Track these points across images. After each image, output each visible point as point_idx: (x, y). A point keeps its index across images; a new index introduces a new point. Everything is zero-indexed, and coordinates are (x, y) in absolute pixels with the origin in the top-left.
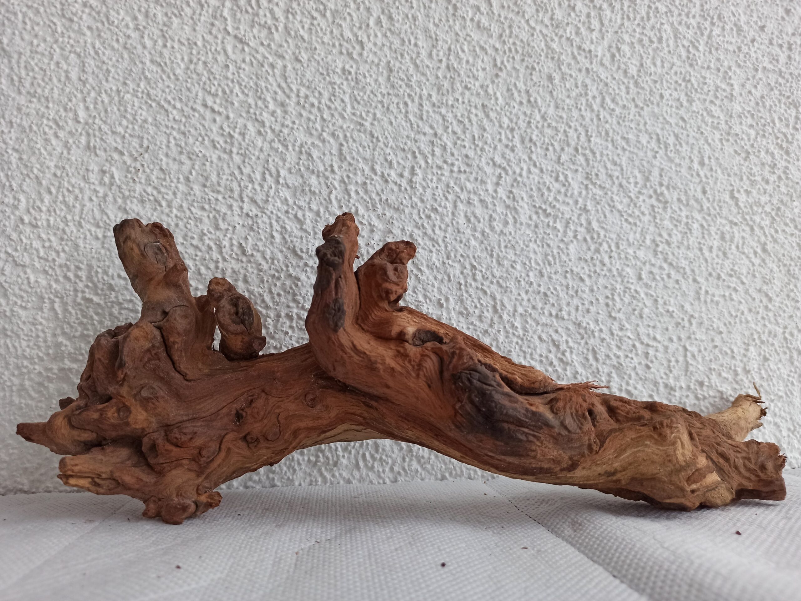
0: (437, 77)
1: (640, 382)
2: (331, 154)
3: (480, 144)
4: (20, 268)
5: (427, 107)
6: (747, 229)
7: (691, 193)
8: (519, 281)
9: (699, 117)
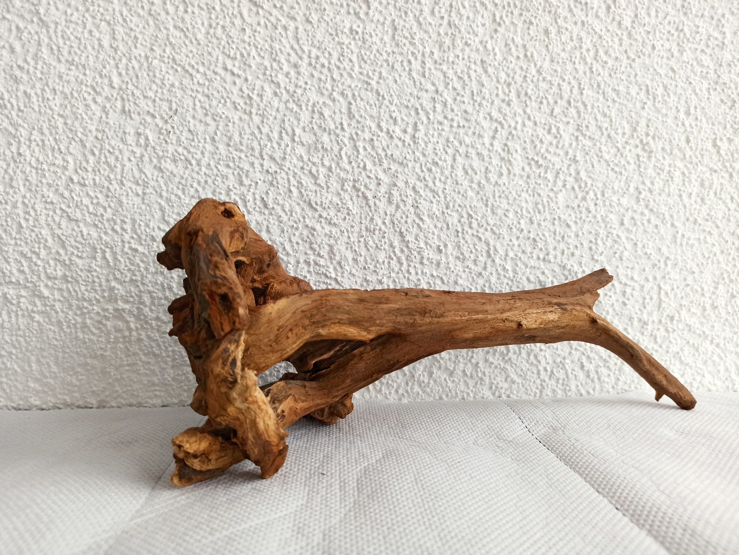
0: (439, 34)
1: (617, 317)
2: (341, 112)
3: (479, 100)
4: (74, 222)
5: (429, 64)
6: (727, 176)
7: (675, 143)
8: (511, 228)
9: (689, 67)
